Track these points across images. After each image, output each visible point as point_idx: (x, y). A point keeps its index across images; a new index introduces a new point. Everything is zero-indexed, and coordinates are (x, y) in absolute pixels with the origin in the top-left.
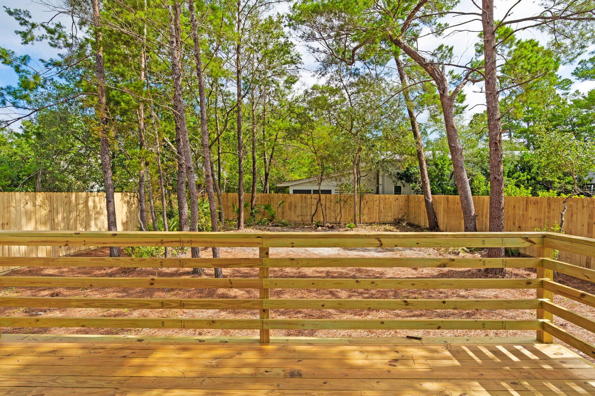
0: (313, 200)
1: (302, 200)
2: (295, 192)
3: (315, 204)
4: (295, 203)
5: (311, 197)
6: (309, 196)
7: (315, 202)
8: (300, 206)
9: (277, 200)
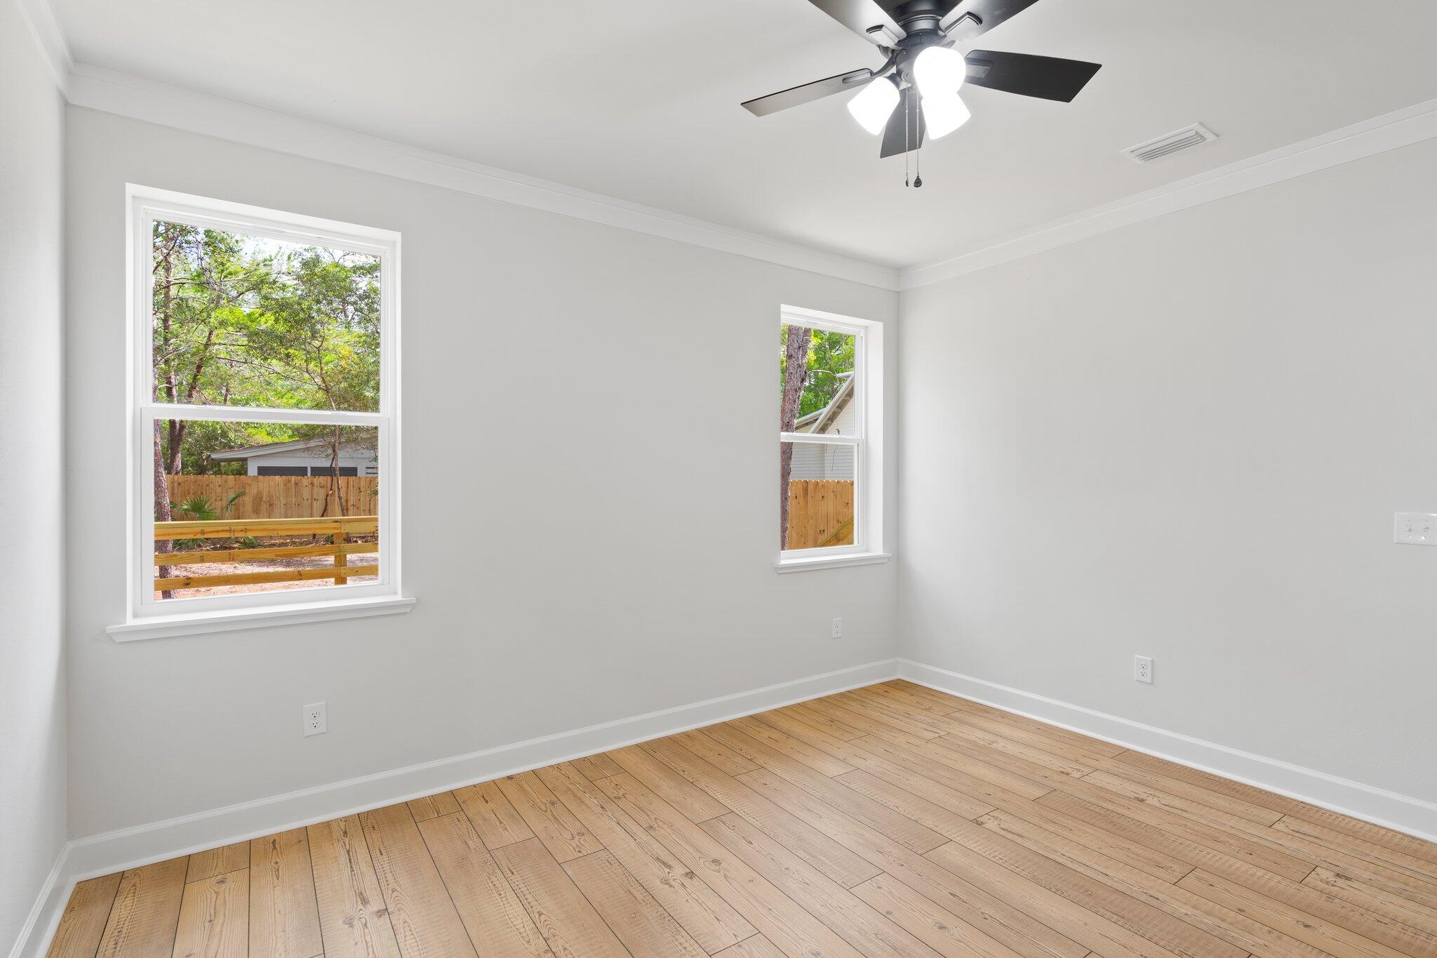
0: (316, 490)
1: (287, 489)
2: (263, 471)
3: (322, 497)
4: (270, 497)
5: (312, 484)
6: (305, 481)
7: (320, 494)
8: (283, 501)
9: (219, 490)
